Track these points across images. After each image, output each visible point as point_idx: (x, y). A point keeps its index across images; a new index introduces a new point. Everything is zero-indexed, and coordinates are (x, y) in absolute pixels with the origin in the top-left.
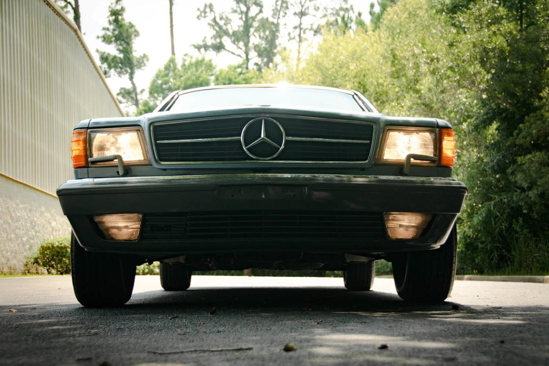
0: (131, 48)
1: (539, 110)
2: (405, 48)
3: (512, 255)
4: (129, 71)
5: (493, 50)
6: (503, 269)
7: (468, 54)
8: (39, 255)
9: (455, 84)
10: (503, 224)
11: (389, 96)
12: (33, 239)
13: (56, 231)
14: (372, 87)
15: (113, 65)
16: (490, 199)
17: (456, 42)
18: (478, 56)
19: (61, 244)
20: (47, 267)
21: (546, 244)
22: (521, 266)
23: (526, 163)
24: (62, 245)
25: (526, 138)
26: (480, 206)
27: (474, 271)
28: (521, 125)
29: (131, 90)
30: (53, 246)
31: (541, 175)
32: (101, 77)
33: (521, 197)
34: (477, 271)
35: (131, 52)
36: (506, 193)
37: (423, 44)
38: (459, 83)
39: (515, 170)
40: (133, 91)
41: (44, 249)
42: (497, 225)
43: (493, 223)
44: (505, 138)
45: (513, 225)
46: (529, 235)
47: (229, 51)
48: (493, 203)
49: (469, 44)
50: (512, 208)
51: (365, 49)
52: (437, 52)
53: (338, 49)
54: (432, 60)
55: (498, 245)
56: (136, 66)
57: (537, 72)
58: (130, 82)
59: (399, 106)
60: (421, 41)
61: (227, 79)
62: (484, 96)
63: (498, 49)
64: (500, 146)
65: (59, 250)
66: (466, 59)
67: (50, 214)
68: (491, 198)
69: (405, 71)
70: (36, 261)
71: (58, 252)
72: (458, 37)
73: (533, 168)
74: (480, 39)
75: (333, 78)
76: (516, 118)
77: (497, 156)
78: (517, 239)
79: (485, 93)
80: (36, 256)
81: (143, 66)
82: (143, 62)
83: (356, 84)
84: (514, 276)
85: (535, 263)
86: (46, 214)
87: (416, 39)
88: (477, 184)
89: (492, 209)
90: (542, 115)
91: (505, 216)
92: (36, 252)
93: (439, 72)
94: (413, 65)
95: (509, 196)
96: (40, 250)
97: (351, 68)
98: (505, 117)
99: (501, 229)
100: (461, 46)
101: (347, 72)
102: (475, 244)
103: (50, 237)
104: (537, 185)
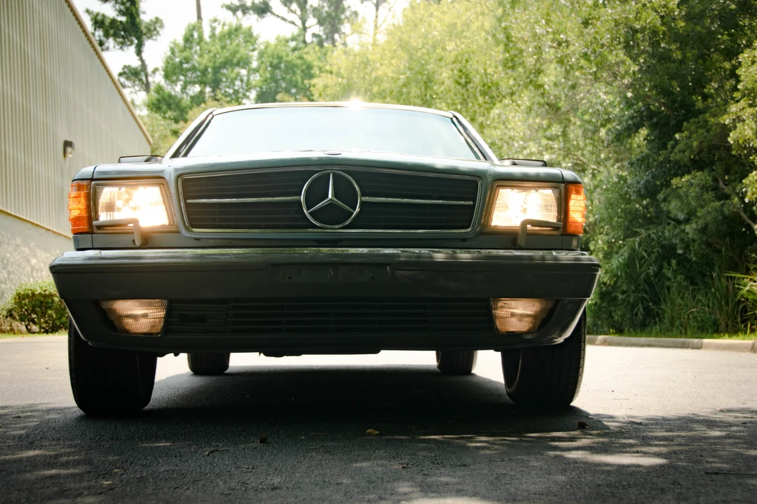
0: (137, 10)
1: (702, 113)
2: (523, 25)
3: (662, 310)
4: (136, 41)
5: (643, 29)
6: (649, 328)
7: (609, 36)
8: (14, 306)
9: (590, 77)
10: (651, 268)
11: (500, 90)
12: (6, 284)
13: (37, 272)
14: (478, 76)
15: (112, 32)
16: (636, 234)
17: (593, 18)
18: (622, 40)
19: (45, 291)
20: (24, 321)
21: (706, 296)
22: (672, 324)
23: (683, 186)
24: (47, 293)
25: (684, 152)
26: (621, 242)
27: (611, 331)
28: (677, 136)
29: (140, 68)
30: (33, 294)
31: (702, 203)
32: (95, 50)
33: (675, 233)
34: (614, 331)
35: (138, 15)
36: (654, 225)
37: (548, 22)
38: (595, 75)
39: (668, 195)
40: (141, 70)
41: (20, 298)
42: (643, 269)
43: (638, 266)
44: (655, 151)
45: (664, 270)
46: (685, 283)
47: (278, 16)
48: (638, 239)
49: (610, 22)
50: (663, 246)
51: (468, 21)
52: (566, 33)
53: (430, 21)
54: (560, 44)
55: (644, 295)
56: (145, 34)
57: (700, 61)
58: (138, 58)
59: (514, 104)
60: (545, 17)
61: (275, 57)
62: (629, 95)
63: (649, 29)
64: (649, 163)
65: (42, 299)
66: (605, 42)
67: (29, 248)
68: (636, 232)
69: (523, 59)
70: (10, 314)
71: (41, 302)
72: (596, 12)
73: (693, 194)
74: (624, 16)
75: (423, 62)
76: (671, 125)
77: (645, 175)
78: (669, 288)
79: (630, 90)
80: (10, 306)
81: (155, 35)
82: (155, 29)
83: (456, 72)
84: (664, 339)
85: (691, 321)
86: (23, 249)
87: (538, 13)
88: (617, 213)
89: (637, 247)
90: (706, 121)
91: (653, 256)
92: (8, 301)
93: (568, 61)
94: (534, 50)
95: (660, 230)
96: (15, 299)
97: (448, 48)
98: (657, 123)
99: (647, 274)
100: (599, 24)
101: (443, 54)
102: (613, 295)
103: (29, 281)
104: (696, 216)
